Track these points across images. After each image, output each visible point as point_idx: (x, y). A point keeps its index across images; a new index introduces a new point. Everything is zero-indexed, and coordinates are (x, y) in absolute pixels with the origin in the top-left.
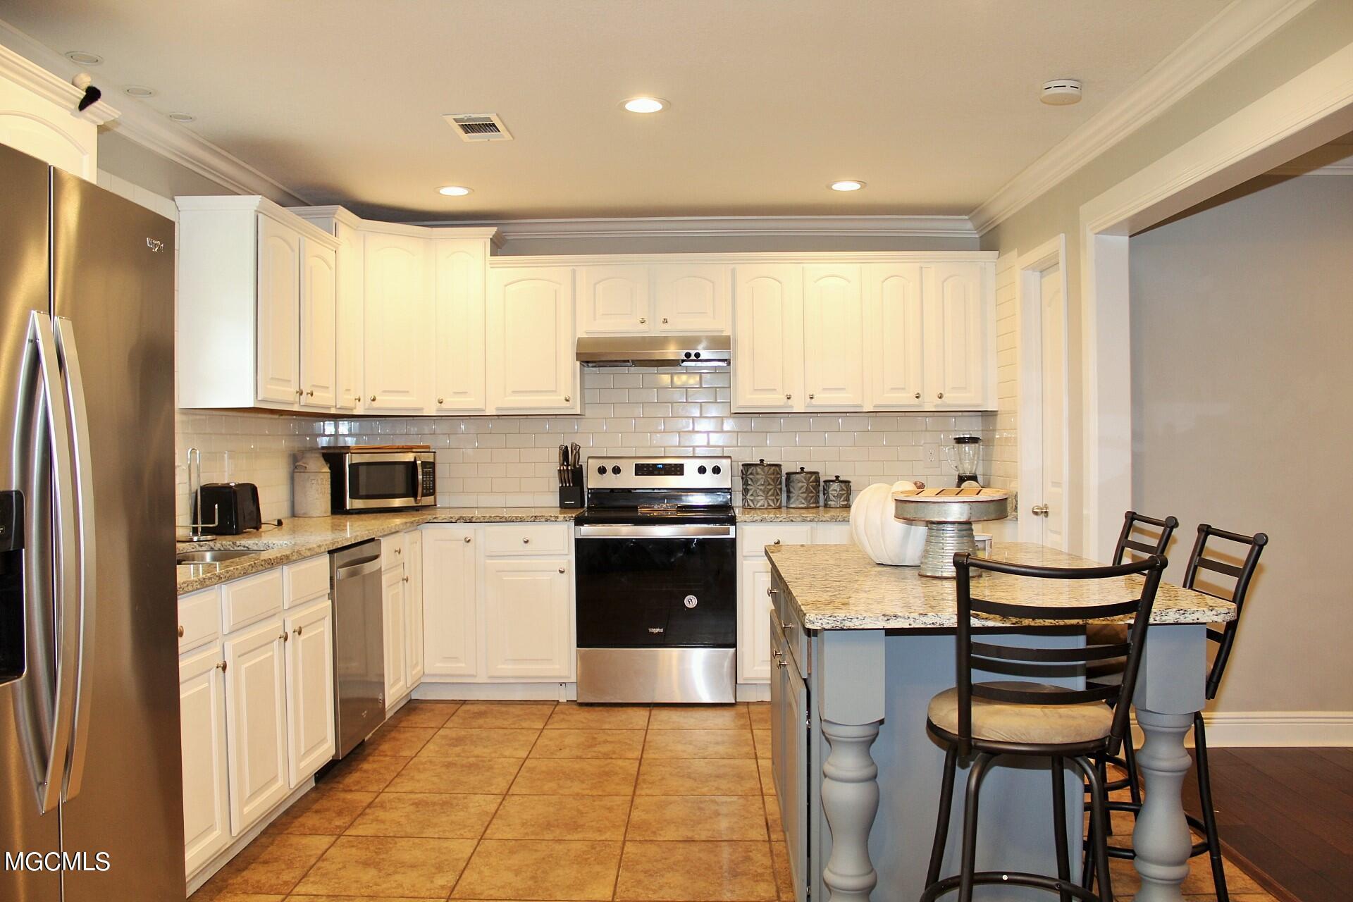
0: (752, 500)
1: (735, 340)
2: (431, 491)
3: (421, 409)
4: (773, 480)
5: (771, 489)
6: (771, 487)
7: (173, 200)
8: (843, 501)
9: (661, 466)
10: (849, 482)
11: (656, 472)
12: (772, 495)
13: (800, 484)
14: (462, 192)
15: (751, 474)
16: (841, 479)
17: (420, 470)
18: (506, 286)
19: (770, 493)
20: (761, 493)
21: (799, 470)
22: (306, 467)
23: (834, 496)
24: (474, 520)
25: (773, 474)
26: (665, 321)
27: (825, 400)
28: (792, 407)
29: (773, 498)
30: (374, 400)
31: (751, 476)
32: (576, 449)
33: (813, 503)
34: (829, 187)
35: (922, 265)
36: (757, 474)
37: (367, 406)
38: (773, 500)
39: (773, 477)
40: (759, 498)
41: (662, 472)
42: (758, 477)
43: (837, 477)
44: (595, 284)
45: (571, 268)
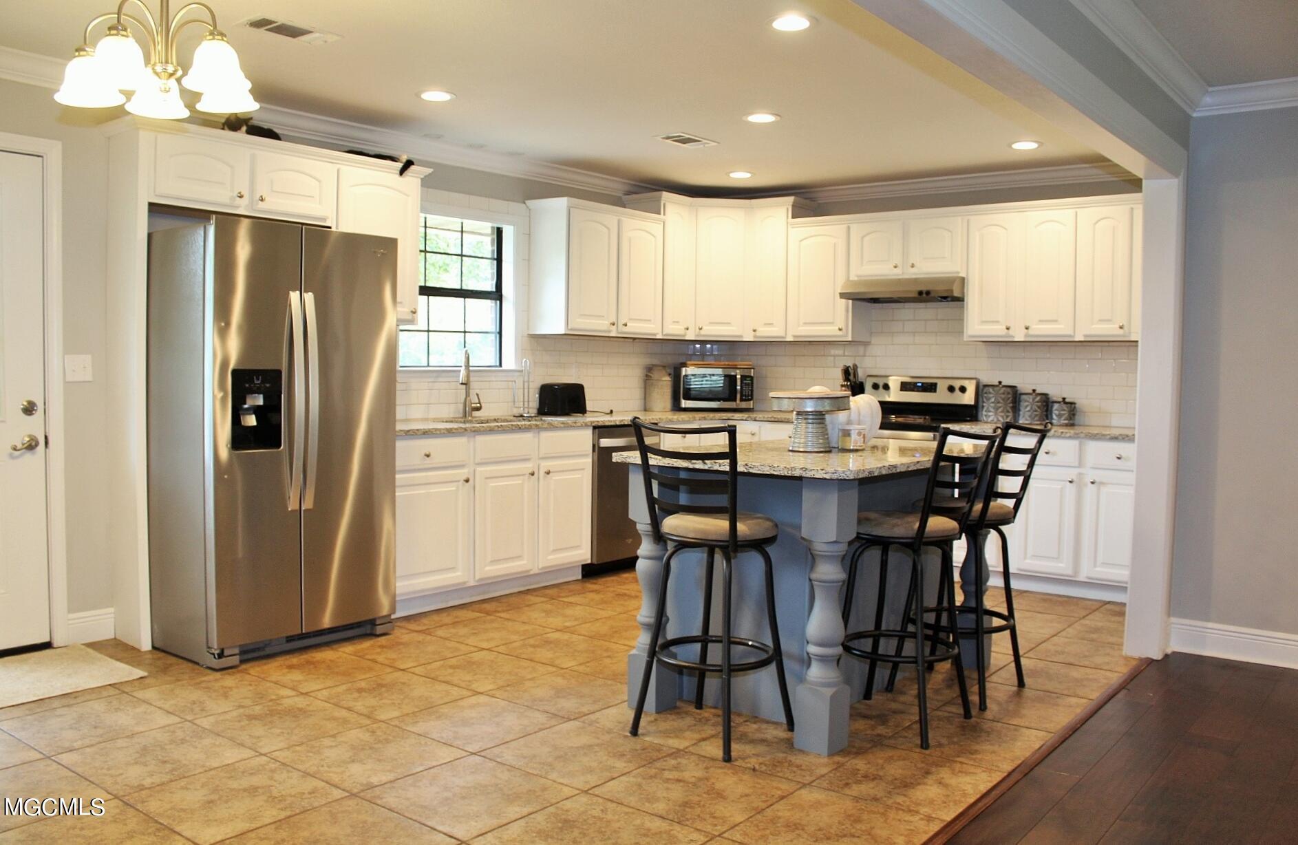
0: (986, 416)
1: (968, 281)
2: (748, 397)
3: (741, 336)
4: (1003, 399)
5: (1000, 407)
6: (1000, 405)
7: (525, 203)
8: (1065, 420)
9: (920, 384)
10: (1075, 403)
11: (916, 389)
12: (1002, 412)
13: (1027, 403)
14: (748, 175)
15: (986, 393)
16: (1067, 400)
17: (739, 382)
18: (801, 241)
19: (1000, 410)
20: (992, 410)
21: (1031, 392)
22: (651, 377)
23: (1057, 416)
24: (757, 419)
25: (1004, 394)
26: (913, 266)
27: (1042, 330)
28: (1013, 337)
29: (1003, 414)
30: (701, 329)
31: (985, 395)
32: (855, 367)
33: (1037, 421)
34: (1010, 146)
35: (1132, 206)
36: (990, 393)
37: (697, 333)
38: (1002, 417)
39: (1003, 396)
40: (990, 414)
41: (920, 389)
42: (991, 396)
43: (1064, 399)
44: (863, 238)
45: (846, 225)
